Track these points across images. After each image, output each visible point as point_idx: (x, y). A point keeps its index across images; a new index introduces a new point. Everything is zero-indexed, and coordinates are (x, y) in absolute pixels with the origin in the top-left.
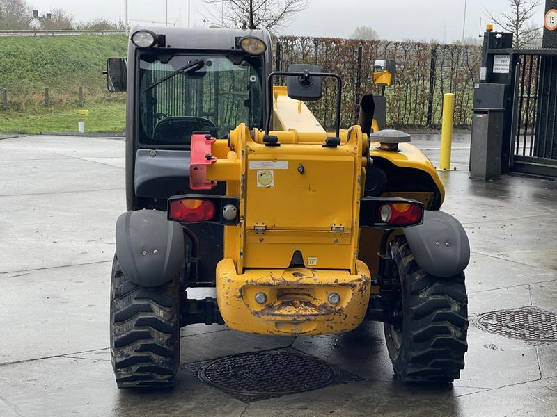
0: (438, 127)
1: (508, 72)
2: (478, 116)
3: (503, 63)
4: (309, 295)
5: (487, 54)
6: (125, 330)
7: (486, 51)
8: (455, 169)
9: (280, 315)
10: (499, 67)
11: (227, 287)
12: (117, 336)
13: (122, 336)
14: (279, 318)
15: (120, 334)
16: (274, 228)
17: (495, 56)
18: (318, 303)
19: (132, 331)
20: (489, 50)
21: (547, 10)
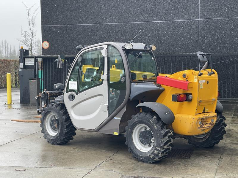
0: (5, 87)
1: (34, 64)
2: (31, 81)
3: (29, 61)
4: (204, 121)
5: (22, 58)
6: (165, 140)
7: (22, 57)
8: (14, 103)
9: (205, 127)
10: (27, 63)
11: (193, 121)
12: (163, 142)
13: (165, 142)
14: (204, 128)
15: (164, 142)
16: (203, 101)
17: (25, 58)
18: (209, 123)
19: (167, 140)
20: (23, 56)
21: (43, 42)
